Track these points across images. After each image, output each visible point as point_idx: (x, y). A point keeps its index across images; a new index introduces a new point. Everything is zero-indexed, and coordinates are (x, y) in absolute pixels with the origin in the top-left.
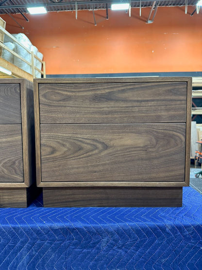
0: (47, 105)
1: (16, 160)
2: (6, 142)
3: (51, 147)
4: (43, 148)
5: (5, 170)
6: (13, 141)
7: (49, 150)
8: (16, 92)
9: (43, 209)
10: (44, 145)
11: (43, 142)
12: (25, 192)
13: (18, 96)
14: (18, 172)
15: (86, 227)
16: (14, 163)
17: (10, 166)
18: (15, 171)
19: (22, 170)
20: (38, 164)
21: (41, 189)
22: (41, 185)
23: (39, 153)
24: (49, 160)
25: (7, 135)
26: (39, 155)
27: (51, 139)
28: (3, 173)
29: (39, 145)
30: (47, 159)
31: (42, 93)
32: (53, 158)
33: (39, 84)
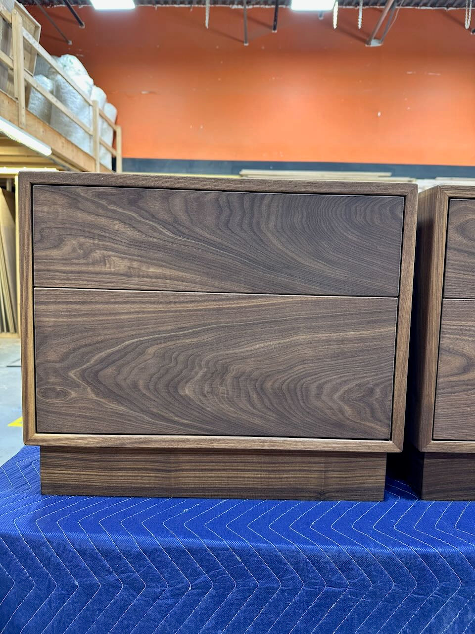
0: (466, 252)
1: (377, 385)
2: (356, 339)
3: (463, 355)
4: (444, 357)
5: (346, 408)
6: (374, 339)
7: (458, 362)
8: (394, 216)
9: (429, 505)
10: (449, 351)
11: (445, 342)
12: (383, 462)
13: (398, 226)
14: (380, 415)
16: (371, 392)
17: (360, 399)
18: (373, 411)
19: (389, 409)
20: (429, 395)
21: (424, 453)
22: (431, 446)
23: (434, 370)
24: (457, 389)
25: (360, 324)
26: (434, 375)
27: (465, 335)
28: (341, 416)
29: (435, 351)
30: (452, 385)
31: (455, 221)
32: (466, 383)
33: (450, 198)
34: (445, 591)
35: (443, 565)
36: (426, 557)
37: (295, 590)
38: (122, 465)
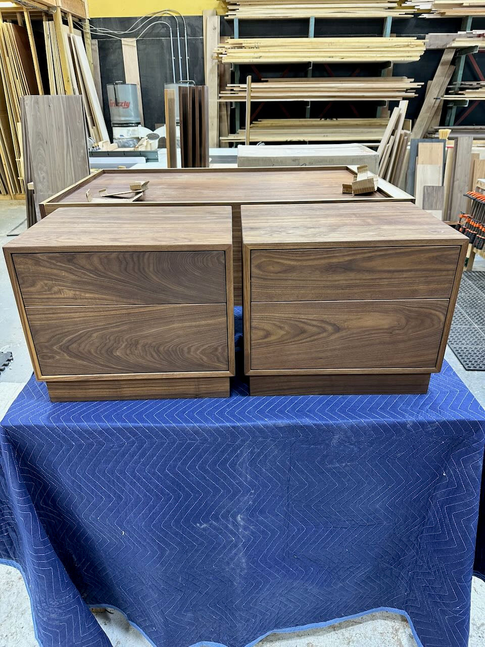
0: (262, 278)
1: (219, 346)
2: (205, 325)
3: (264, 330)
4: (253, 331)
5: (204, 357)
6: (215, 324)
7: (261, 333)
8: (220, 263)
10: (256, 328)
11: (254, 324)
12: (229, 380)
13: (222, 268)
14: (221, 359)
15: (315, 425)
16: (216, 349)
17: (211, 353)
18: (218, 358)
19: (226, 357)
20: (247, 350)
21: (249, 376)
22: (251, 372)
23: (249, 337)
24: (261, 346)
25: (207, 317)
26: (249, 339)
27: (264, 320)
28: (202, 361)
29: (248, 328)
30: (260, 344)
31: (255, 263)
32: (266, 343)
33: (251, 250)
34: (243, 441)
35: (242, 430)
36: (234, 427)
37: (174, 442)
38: (91, 387)
